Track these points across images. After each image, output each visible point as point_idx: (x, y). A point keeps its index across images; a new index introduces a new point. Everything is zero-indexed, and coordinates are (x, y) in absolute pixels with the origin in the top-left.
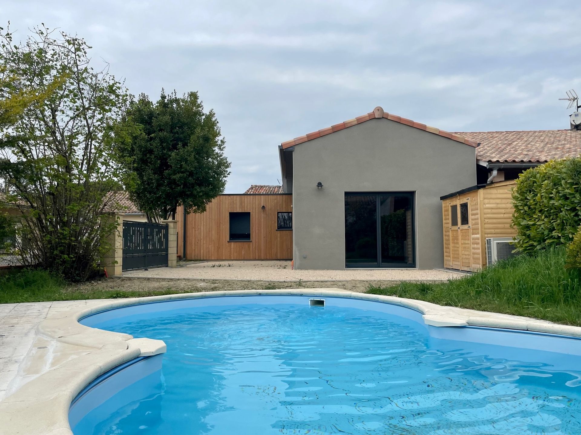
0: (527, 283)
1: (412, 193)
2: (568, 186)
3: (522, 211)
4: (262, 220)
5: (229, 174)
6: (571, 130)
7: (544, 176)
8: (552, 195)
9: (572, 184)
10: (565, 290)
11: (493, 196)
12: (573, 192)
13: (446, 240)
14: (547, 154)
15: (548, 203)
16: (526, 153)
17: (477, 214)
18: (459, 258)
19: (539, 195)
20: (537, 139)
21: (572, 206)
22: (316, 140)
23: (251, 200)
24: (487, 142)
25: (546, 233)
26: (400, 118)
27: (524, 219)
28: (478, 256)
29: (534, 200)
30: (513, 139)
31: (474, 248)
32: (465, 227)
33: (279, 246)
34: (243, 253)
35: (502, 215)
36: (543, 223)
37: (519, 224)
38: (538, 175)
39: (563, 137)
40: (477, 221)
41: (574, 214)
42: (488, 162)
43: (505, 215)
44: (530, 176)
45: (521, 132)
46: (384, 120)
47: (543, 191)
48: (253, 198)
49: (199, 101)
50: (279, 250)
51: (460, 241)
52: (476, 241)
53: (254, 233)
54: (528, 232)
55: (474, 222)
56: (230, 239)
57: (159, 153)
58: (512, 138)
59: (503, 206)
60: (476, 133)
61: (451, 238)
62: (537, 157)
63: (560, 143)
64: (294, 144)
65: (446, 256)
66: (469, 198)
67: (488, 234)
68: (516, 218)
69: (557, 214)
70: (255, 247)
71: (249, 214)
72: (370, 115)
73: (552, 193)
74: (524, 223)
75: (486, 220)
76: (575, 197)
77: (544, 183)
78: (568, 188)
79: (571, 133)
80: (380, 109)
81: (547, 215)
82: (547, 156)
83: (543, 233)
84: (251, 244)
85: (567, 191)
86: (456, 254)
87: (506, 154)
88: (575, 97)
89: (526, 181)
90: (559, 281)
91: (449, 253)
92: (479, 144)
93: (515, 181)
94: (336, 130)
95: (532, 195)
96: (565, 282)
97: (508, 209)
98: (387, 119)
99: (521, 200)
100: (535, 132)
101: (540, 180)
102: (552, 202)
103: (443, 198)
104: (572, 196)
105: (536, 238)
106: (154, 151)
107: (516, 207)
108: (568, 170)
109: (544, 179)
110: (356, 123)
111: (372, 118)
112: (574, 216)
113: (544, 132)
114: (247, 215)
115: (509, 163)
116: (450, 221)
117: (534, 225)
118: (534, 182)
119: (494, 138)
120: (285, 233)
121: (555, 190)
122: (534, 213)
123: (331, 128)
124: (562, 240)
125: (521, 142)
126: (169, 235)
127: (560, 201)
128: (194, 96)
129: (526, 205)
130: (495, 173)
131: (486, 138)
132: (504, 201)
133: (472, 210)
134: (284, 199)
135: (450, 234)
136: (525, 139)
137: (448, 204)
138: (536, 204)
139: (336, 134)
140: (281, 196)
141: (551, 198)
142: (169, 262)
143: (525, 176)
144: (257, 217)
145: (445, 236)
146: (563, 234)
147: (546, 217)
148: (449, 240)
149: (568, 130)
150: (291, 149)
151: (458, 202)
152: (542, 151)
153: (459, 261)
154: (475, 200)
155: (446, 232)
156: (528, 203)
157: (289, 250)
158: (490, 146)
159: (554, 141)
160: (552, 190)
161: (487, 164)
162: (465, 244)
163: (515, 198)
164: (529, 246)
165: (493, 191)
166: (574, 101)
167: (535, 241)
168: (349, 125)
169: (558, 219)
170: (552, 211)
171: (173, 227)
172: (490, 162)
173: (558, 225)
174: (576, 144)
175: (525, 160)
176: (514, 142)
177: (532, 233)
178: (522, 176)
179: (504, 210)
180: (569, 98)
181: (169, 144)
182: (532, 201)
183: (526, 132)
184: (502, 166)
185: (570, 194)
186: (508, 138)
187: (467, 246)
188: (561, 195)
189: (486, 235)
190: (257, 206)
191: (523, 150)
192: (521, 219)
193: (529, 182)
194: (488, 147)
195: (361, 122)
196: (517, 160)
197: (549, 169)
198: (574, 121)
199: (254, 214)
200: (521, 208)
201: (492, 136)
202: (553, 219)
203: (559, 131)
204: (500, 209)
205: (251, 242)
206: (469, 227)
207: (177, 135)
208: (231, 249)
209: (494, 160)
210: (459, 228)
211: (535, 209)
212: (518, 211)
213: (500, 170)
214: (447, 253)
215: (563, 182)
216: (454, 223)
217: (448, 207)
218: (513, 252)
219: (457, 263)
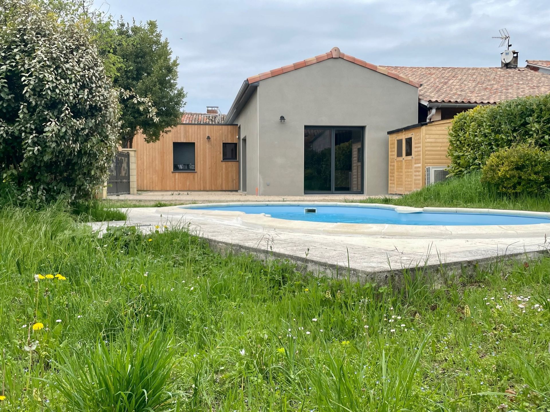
0: (457, 192)
1: (363, 128)
2: (487, 127)
3: (455, 145)
4: (207, 151)
5: (185, 104)
6: (502, 68)
7: (472, 119)
8: (476, 134)
9: (490, 126)
10: (479, 195)
11: (433, 132)
12: (490, 132)
13: (391, 170)
14: (477, 95)
15: (474, 139)
16: (460, 93)
17: (420, 147)
18: (402, 185)
19: (468, 133)
20: (470, 78)
21: (489, 141)
22: (279, 76)
23: (196, 130)
24: (426, 80)
25: (471, 161)
26: (354, 59)
27: (456, 151)
28: (419, 181)
29: (464, 137)
30: (448, 77)
31: (415, 176)
32: (409, 158)
33: (224, 177)
34: (188, 183)
35: (439, 148)
36: (469, 154)
37: (452, 155)
38: (468, 118)
39: (492, 76)
40: (419, 152)
41: (490, 147)
42: (428, 101)
43: (442, 148)
44: (462, 118)
45: (456, 68)
46: (340, 59)
47: (471, 130)
48: (198, 128)
49: (158, 30)
50: (224, 182)
51: (404, 170)
52: (418, 169)
53: (199, 163)
54: (458, 161)
55: (416, 154)
56: (174, 170)
57: (124, 82)
58: (447, 75)
59: (441, 140)
60: (415, 68)
61: (396, 167)
62: (469, 98)
63: (490, 83)
64: (259, 79)
65: (391, 184)
66: (413, 133)
67: (427, 164)
68: (451, 150)
69: (479, 148)
70: (200, 178)
71: (194, 144)
72: (328, 55)
73: (476, 132)
74: (456, 154)
75: (427, 152)
76: (491, 135)
77: (471, 124)
78: (487, 129)
79: (501, 71)
80: (337, 50)
81: (473, 148)
82: (477, 96)
83: (469, 162)
84: (196, 174)
85: (486, 131)
86: (400, 181)
87: (443, 94)
88: (507, 36)
89: (459, 122)
90: (476, 190)
91: (394, 180)
92: (421, 85)
93: (451, 120)
94: (297, 67)
95: (463, 132)
96: (480, 190)
97: (444, 143)
98: (343, 59)
99: (455, 136)
100: (469, 69)
101: (469, 122)
102: (476, 138)
103: (390, 133)
104: (490, 134)
105: (464, 165)
106: (119, 80)
107: (451, 141)
108: (488, 115)
109: (472, 121)
110: (315, 61)
111: (330, 57)
112: (490, 149)
113: (477, 69)
114: (191, 145)
115: (445, 103)
116: (395, 153)
117: (463, 155)
118: (465, 123)
119: (432, 74)
120: (231, 164)
121: (478, 130)
122: (464, 146)
123: (293, 65)
124: (481, 166)
125: (455, 81)
126: (130, 163)
127: (481, 138)
128: (152, 25)
129: (458, 140)
130: (434, 111)
131: (425, 75)
132: (441, 136)
133: (415, 144)
134: (229, 130)
135: (395, 164)
136: (460, 78)
137: (395, 138)
138: (465, 140)
139: (297, 71)
140: (226, 126)
141: (476, 136)
142: (131, 189)
143: (459, 118)
144: (202, 147)
145: (391, 166)
146: (482, 162)
147: (472, 149)
148: (394, 169)
149: (499, 68)
150: (256, 84)
151: (404, 136)
152: (473, 92)
153: (402, 187)
154: (418, 135)
155: (391, 162)
156: (460, 139)
157: (234, 181)
158: (429, 85)
159: (484, 80)
160: (477, 130)
161: (428, 103)
162: (408, 172)
163: (451, 135)
164: (459, 172)
165: (433, 128)
166: (506, 39)
167: (463, 168)
168: (309, 64)
169: (480, 151)
170: (476, 145)
171: (134, 156)
172: (430, 101)
173: (479, 155)
174: (503, 84)
175: (458, 101)
176: (449, 80)
177: (461, 161)
178: (456, 117)
179: (441, 144)
180: (501, 37)
181: (134, 74)
182: (462, 138)
183: (461, 68)
184: (440, 105)
185: (488, 133)
186: (445, 75)
187: (409, 173)
188: (482, 133)
189: (426, 165)
190: (202, 136)
191: (457, 89)
192: (454, 151)
193: (461, 122)
194: (427, 85)
195: (320, 61)
196: (452, 100)
197: (475, 113)
198: (504, 59)
199: (199, 144)
200: (454, 142)
201: (429, 72)
202: (476, 151)
203: (490, 68)
204: (438, 143)
205: (196, 172)
206: (412, 158)
207: (140, 65)
208: (175, 179)
209: (434, 100)
210: (403, 159)
211: (464, 143)
212: (452, 145)
213: (438, 109)
214: (392, 180)
215: (484, 124)
216: (399, 154)
217: (395, 140)
218: (447, 177)
219: (401, 189)
